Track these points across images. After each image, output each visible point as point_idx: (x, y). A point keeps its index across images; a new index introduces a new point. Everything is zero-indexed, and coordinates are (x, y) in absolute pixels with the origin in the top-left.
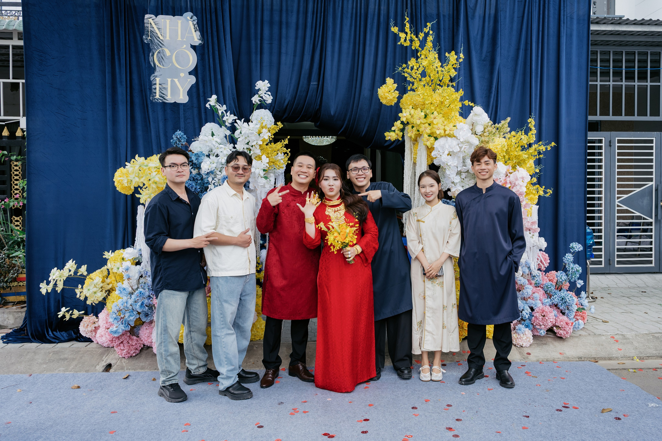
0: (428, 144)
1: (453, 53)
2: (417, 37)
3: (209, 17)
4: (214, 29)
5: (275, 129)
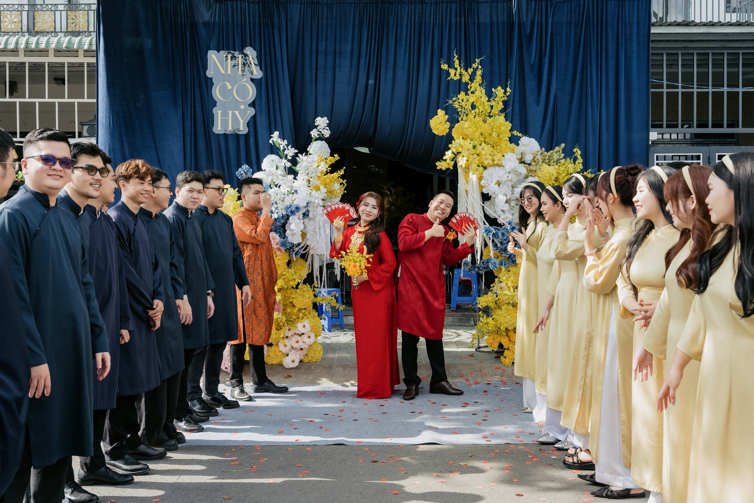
1: (500, 88)
3: (268, 50)
4: (273, 62)
5: (332, 160)
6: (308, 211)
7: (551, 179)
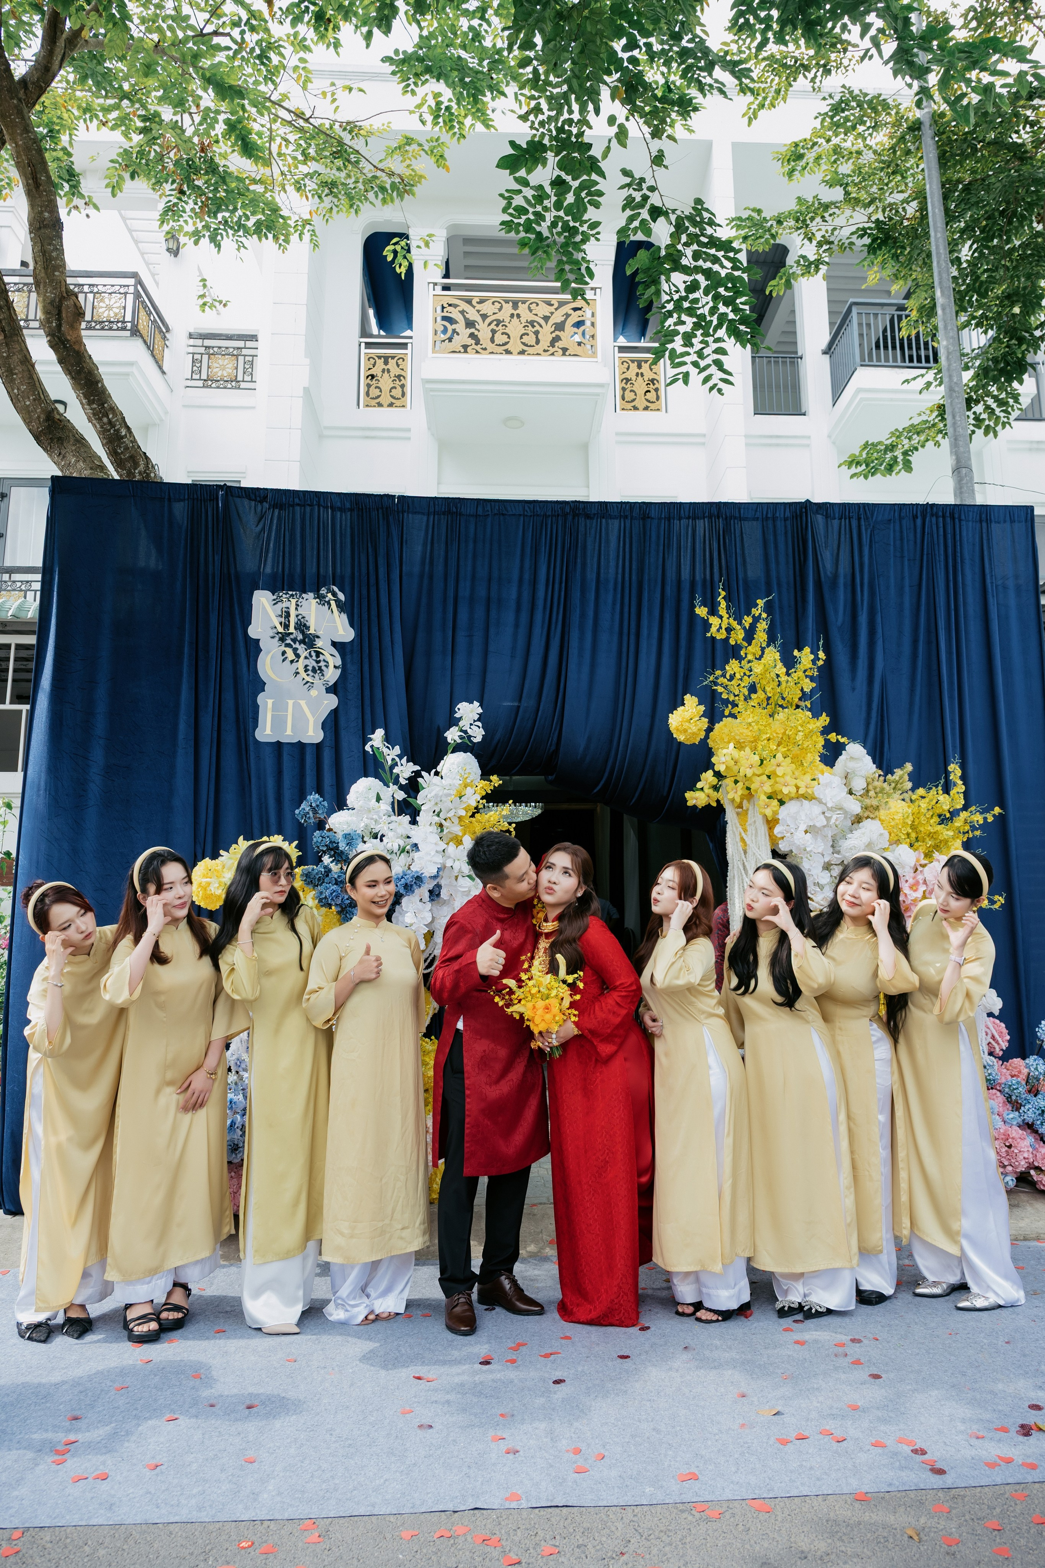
0: (769, 812)
1: (807, 650)
2: (740, 623)
3: (364, 592)
4: (374, 613)
5: (485, 787)
6: (439, 886)
7: (905, 824)
